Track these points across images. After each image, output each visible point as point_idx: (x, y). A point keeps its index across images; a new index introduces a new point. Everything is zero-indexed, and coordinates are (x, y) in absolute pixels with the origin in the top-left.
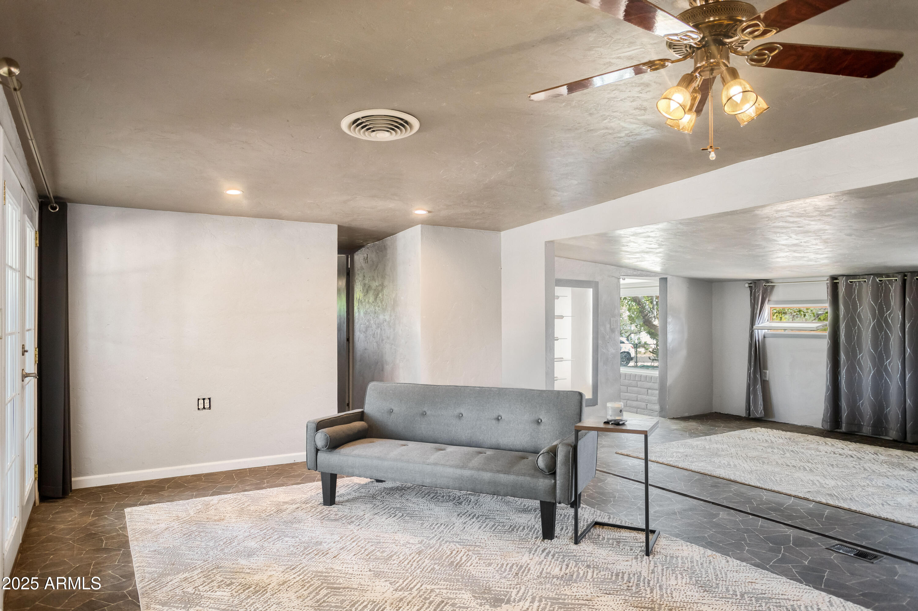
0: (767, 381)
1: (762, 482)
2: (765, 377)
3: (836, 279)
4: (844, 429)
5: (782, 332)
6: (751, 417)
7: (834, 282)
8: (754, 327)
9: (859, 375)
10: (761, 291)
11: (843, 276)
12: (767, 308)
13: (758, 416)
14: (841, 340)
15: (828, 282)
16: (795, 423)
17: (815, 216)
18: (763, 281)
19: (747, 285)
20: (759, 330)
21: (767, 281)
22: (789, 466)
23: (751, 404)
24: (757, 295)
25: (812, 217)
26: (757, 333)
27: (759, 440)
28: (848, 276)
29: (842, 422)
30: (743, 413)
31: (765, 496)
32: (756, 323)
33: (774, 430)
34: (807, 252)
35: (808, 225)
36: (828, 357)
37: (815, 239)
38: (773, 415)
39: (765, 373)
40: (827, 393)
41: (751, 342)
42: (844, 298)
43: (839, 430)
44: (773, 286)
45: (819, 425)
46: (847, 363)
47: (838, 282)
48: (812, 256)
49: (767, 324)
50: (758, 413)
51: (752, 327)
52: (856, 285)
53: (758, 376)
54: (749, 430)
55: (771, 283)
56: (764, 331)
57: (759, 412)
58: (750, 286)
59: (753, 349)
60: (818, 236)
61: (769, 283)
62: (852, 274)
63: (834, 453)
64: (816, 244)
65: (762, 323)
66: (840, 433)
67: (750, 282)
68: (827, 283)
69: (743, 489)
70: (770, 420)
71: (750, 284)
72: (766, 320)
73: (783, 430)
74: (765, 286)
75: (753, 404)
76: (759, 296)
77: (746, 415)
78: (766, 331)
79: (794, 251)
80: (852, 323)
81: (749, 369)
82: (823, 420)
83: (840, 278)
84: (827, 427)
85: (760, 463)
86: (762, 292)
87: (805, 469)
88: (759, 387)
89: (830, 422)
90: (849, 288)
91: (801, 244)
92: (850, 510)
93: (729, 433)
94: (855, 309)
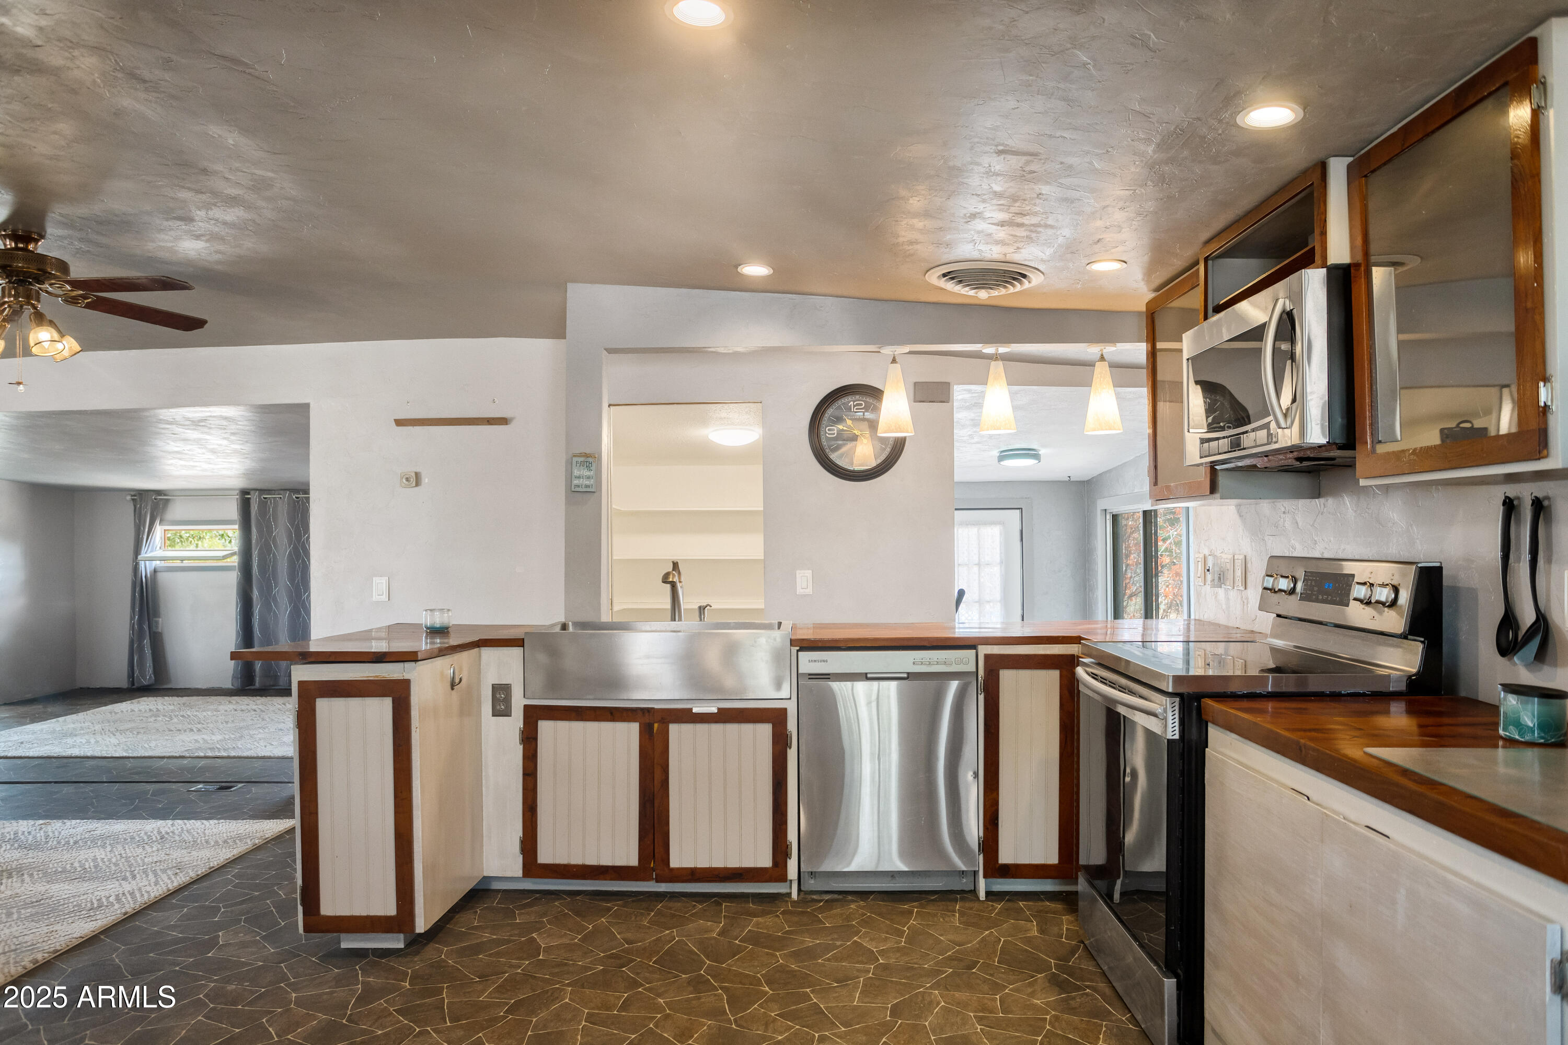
0: (160, 633)
1: (130, 752)
2: (157, 627)
3: (248, 493)
4: (257, 685)
5: (178, 563)
6: (136, 685)
7: (245, 497)
8: (139, 557)
9: (276, 616)
10: (149, 507)
11: (256, 490)
12: (159, 530)
13: (145, 683)
14: (254, 572)
15: (238, 497)
16: (199, 686)
17: (187, 425)
18: (152, 493)
19: (129, 498)
20: (147, 562)
21: (159, 492)
22: (172, 731)
23: (135, 668)
24: (143, 512)
25: (184, 425)
26: (143, 566)
27: (140, 711)
28: (262, 491)
29: (255, 675)
30: (124, 683)
31: (129, 764)
32: (144, 550)
33: (166, 698)
34: (197, 461)
35: (184, 433)
36: (238, 594)
37: (199, 448)
38: (168, 680)
39: (157, 623)
40: (236, 641)
41: (135, 578)
42: (257, 519)
43: (252, 687)
44: (168, 500)
45: (228, 684)
46: (261, 599)
47: (250, 498)
48: (205, 466)
49: (159, 553)
50: (145, 679)
51: (137, 558)
52: (271, 502)
53: (146, 627)
54: (130, 702)
55: (165, 495)
56: (154, 562)
57: (148, 677)
58: (133, 500)
59: (138, 589)
60: (201, 445)
61: (161, 495)
62: (265, 488)
63: (236, 710)
64: (204, 454)
65: (151, 551)
66: (254, 690)
67: (133, 493)
68: (237, 499)
69: (104, 762)
70: (165, 686)
71: (135, 496)
72: (158, 548)
73: (178, 696)
74: (155, 499)
75: (137, 666)
76: (146, 513)
77: (128, 685)
78: (158, 562)
79: (180, 459)
80: (266, 550)
81: (132, 618)
82: (234, 677)
83: (252, 492)
84: (238, 684)
85: (134, 734)
86: (151, 509)
87: (192, 730)
88: (146, 642)
89: (241, 678)
90: (263, 504)
91: (184, 452)
92: (229, 757)
93: (97, 709)
94: (270, 532)
